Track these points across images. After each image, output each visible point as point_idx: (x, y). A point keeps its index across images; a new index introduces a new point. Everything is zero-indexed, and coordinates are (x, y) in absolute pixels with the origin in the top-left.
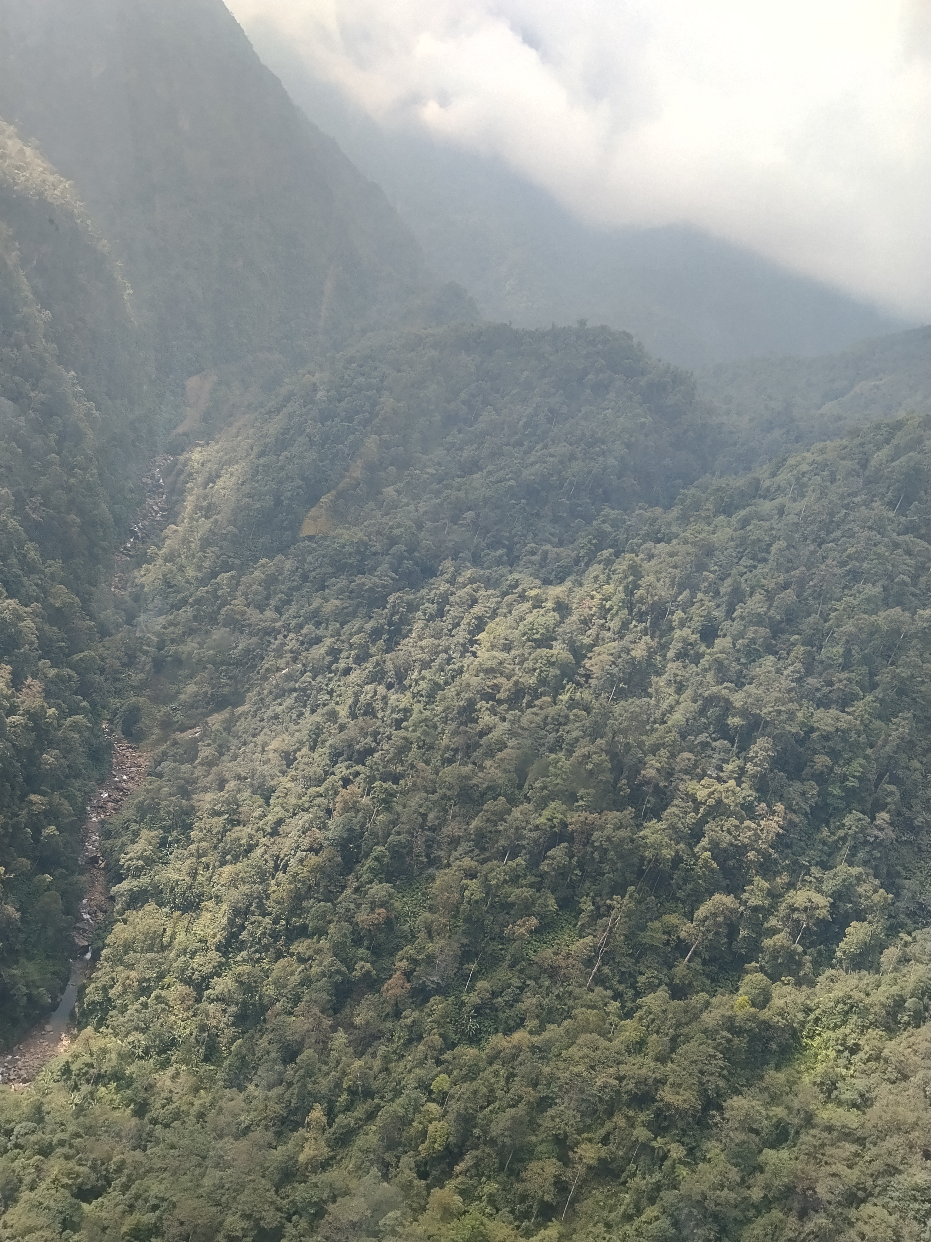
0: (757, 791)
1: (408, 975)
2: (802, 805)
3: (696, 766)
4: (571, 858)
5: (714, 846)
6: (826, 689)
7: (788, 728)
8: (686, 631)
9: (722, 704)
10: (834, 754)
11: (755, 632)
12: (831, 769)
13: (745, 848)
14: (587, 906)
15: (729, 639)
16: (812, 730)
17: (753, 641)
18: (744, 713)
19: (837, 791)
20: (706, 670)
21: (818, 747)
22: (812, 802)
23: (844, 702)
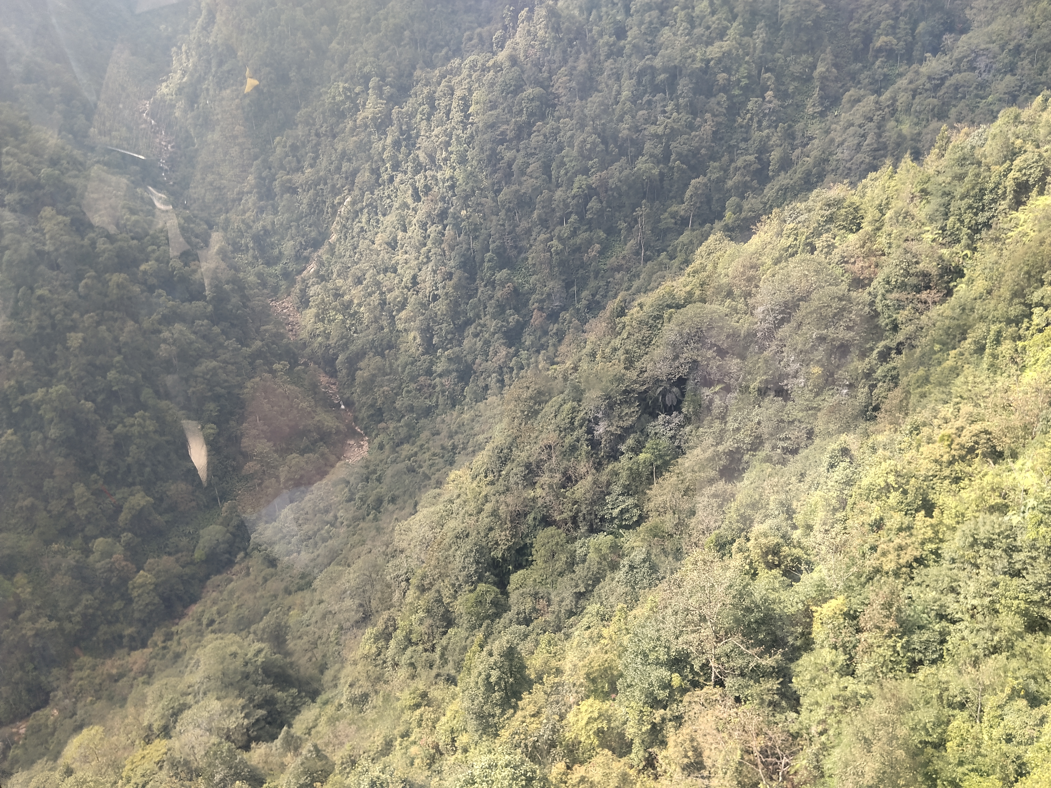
0: (692, 114)
1: (541, 309)
2: (720, 109)
3: (650, 117)
4: (601, 203)
5: (679, 155)
6: (707, 33)
7: (695, 66)
8: (606, 38)
9: (649, 71)
10: (727, 70)
11: (650, 16)
12: (729, 80)
13: (698, 149)
14: (623, 225)
15: (635, 28)
16: (708, 61)
17: (651, 23)
18: (665, 69)
19: (737, 92)
20: (629, 56)
21: (716, 70)
22: (725, 105)
23: (722, 35)
